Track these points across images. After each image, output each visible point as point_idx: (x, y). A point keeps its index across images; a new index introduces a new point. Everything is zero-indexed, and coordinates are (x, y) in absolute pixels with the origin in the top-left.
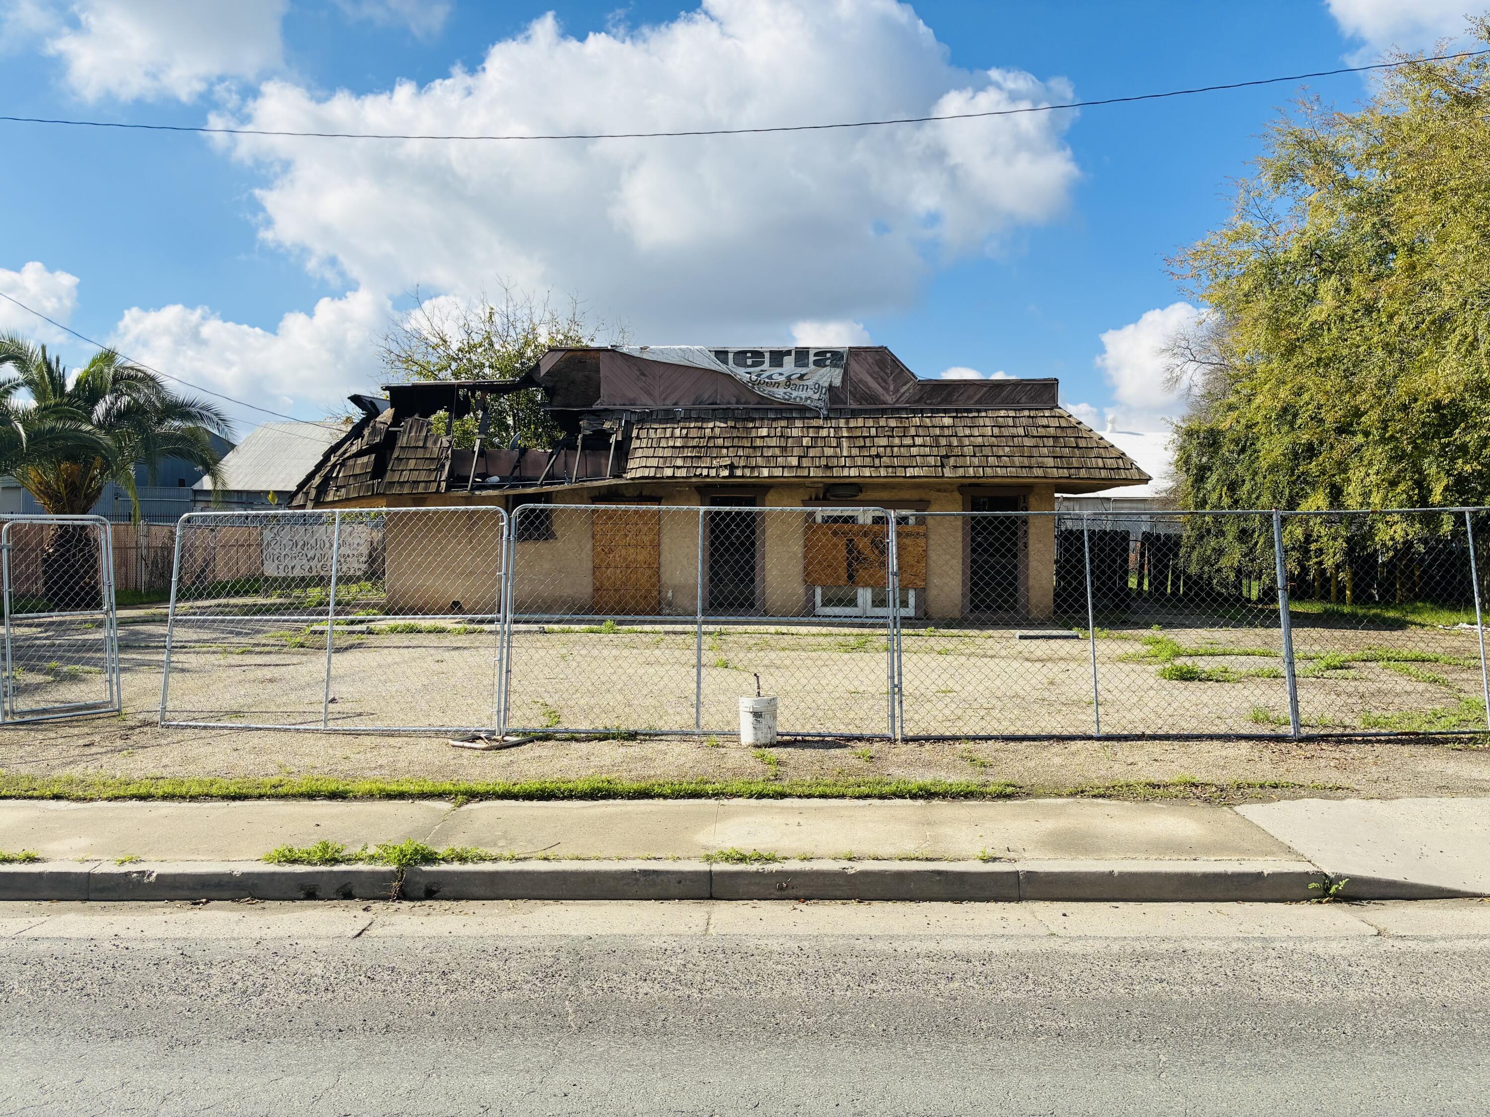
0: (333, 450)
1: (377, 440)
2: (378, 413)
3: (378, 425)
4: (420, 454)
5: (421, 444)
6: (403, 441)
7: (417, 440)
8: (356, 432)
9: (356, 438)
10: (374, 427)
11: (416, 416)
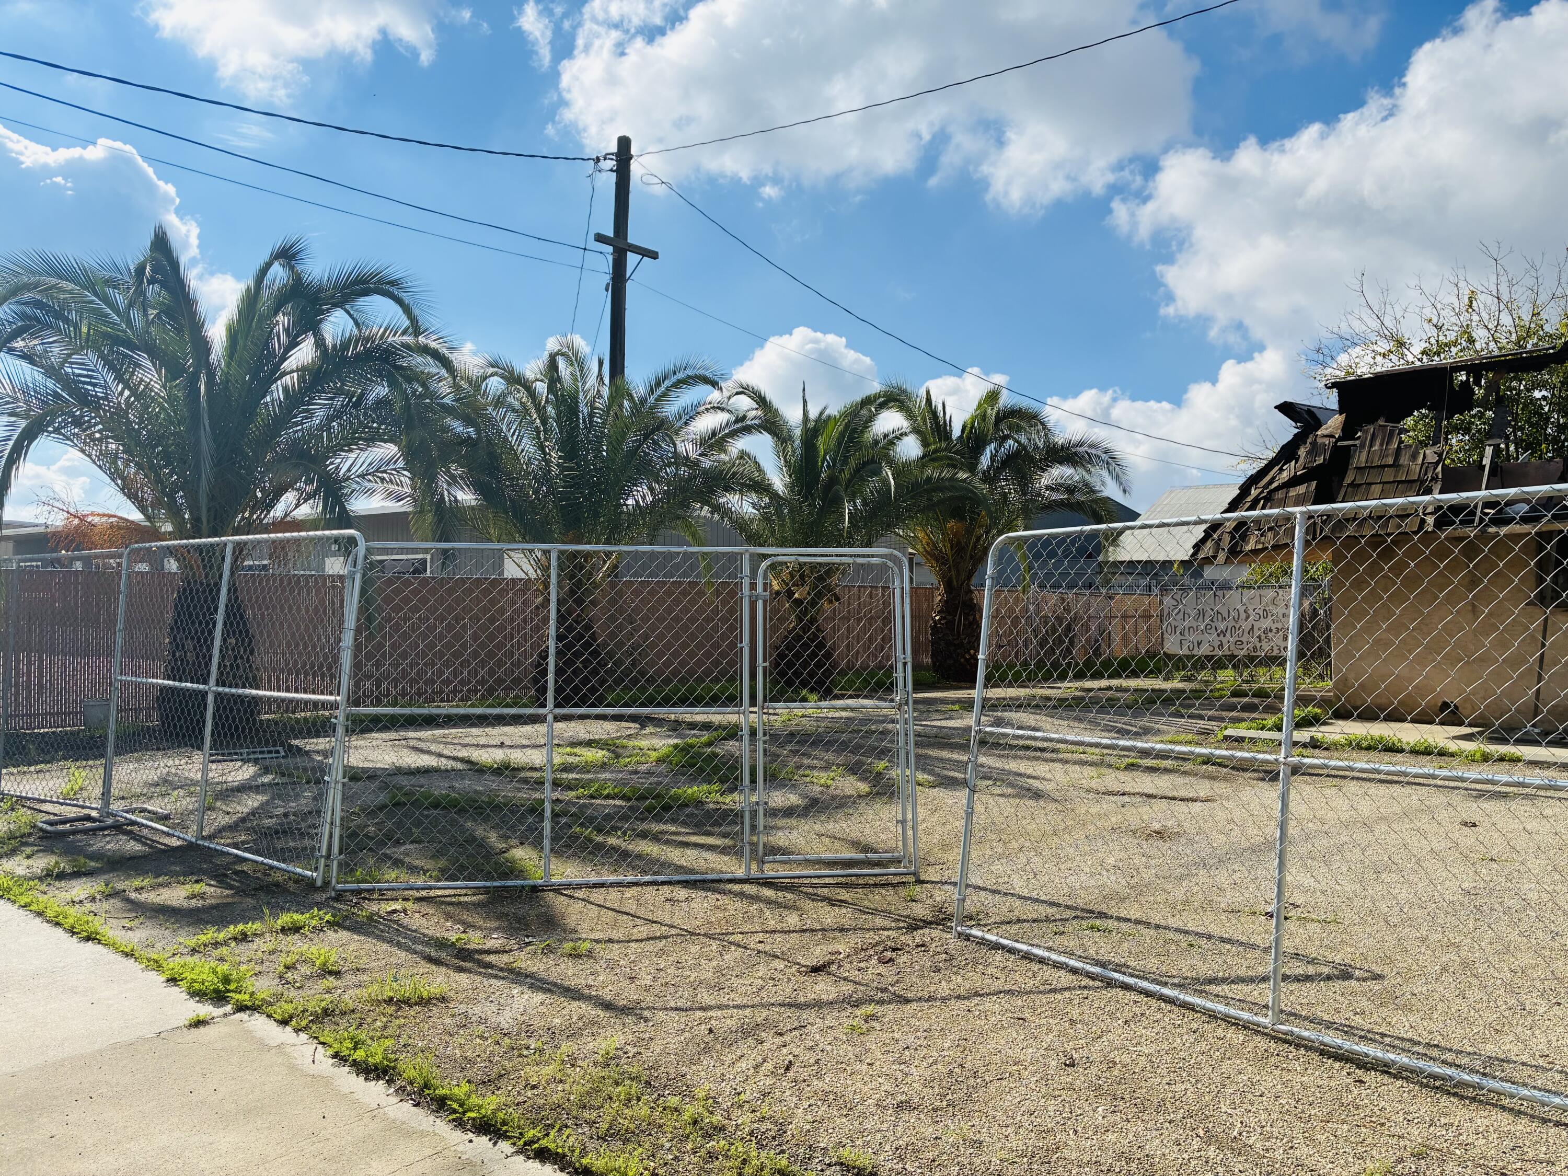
0: (1254, 480)
1: (1320, 460)
2: (1318, 424)
3: (1319, 441)
4: (1389, 475)
5: (1390, 461)
6: (1360, 459)
7: (1383, 456)
8: (1287, 453)
9: (1288, 461)
10: (1314, 444)
11: (1381, 422)
